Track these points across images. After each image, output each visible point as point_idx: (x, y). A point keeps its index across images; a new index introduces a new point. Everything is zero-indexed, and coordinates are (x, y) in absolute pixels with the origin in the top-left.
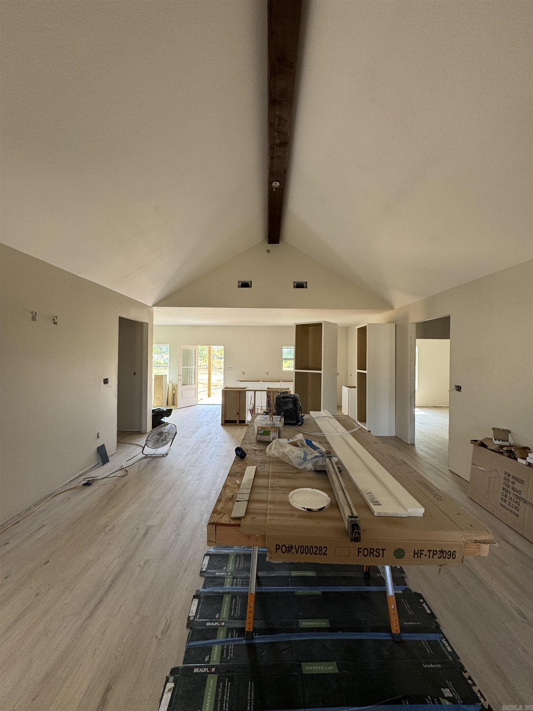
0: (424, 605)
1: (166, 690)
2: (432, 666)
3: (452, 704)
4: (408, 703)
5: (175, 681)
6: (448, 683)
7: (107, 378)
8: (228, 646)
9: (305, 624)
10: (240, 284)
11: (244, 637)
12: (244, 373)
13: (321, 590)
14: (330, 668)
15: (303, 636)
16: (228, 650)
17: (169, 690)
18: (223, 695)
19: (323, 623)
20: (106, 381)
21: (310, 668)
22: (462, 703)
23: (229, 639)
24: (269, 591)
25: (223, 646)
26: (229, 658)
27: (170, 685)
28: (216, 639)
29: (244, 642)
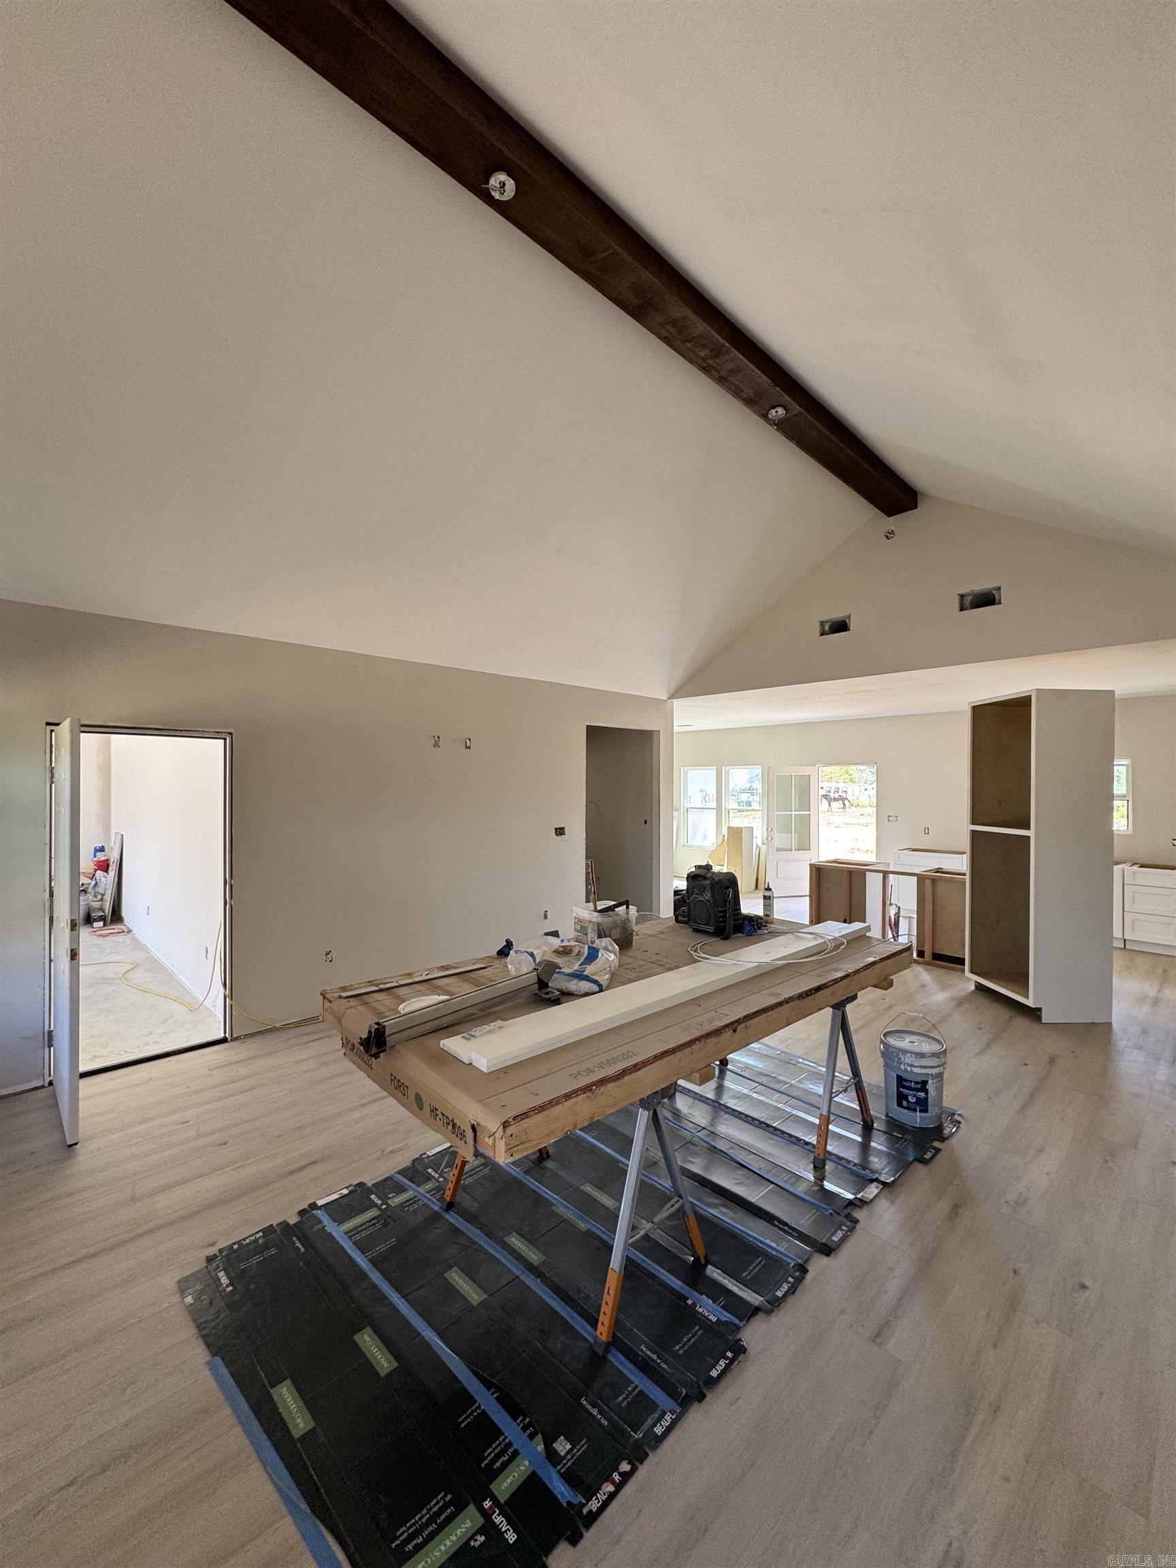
0: (722, 1363)
1: (339, 1192)
2: (595, 1412)
3: (544, 1455)
4: (495, 1396)
5: (351, 1192)
6: (582, 1443)
7: (563, 826)
8: (419, 1200)
9: (515, 1241)
10: (827, 628)
11: (442, 1203)
12: (927, 831)
13: (589, 1226)
14: (474, 1295)
15: (494, 1249)
16: (415, 1202)
17: (341, 1194)
18: (365, 1229)
19: (534, 1257)
20: (560, 831)
21: (456, 1278)
22: (562, 1471)
23: (428, 1195)
24: (528, 1183)
25: (416, 1197)
26: (406, 1209)
27: (345, 1192)
28: (418, 1186)
29: (436, 1208)
